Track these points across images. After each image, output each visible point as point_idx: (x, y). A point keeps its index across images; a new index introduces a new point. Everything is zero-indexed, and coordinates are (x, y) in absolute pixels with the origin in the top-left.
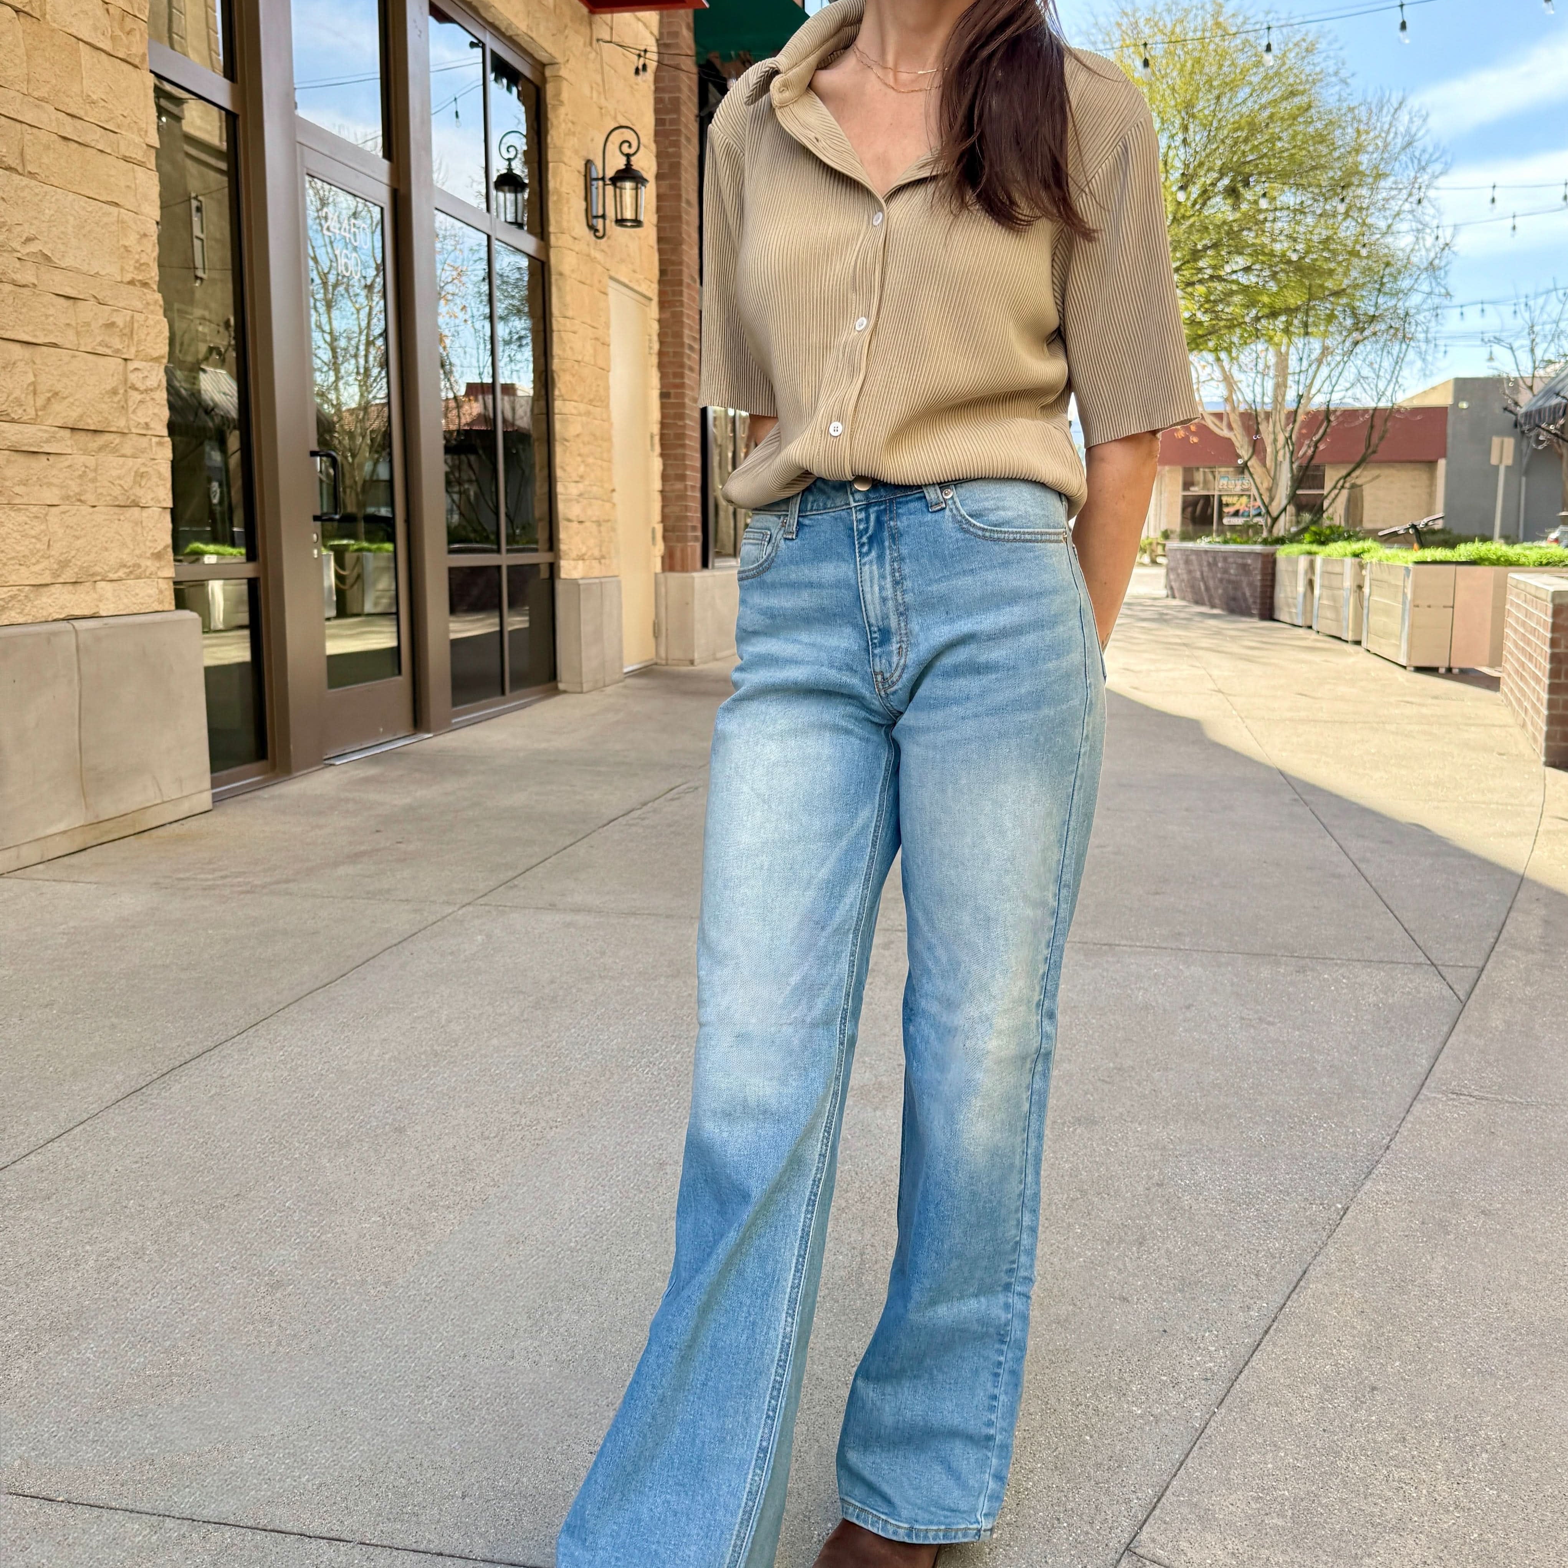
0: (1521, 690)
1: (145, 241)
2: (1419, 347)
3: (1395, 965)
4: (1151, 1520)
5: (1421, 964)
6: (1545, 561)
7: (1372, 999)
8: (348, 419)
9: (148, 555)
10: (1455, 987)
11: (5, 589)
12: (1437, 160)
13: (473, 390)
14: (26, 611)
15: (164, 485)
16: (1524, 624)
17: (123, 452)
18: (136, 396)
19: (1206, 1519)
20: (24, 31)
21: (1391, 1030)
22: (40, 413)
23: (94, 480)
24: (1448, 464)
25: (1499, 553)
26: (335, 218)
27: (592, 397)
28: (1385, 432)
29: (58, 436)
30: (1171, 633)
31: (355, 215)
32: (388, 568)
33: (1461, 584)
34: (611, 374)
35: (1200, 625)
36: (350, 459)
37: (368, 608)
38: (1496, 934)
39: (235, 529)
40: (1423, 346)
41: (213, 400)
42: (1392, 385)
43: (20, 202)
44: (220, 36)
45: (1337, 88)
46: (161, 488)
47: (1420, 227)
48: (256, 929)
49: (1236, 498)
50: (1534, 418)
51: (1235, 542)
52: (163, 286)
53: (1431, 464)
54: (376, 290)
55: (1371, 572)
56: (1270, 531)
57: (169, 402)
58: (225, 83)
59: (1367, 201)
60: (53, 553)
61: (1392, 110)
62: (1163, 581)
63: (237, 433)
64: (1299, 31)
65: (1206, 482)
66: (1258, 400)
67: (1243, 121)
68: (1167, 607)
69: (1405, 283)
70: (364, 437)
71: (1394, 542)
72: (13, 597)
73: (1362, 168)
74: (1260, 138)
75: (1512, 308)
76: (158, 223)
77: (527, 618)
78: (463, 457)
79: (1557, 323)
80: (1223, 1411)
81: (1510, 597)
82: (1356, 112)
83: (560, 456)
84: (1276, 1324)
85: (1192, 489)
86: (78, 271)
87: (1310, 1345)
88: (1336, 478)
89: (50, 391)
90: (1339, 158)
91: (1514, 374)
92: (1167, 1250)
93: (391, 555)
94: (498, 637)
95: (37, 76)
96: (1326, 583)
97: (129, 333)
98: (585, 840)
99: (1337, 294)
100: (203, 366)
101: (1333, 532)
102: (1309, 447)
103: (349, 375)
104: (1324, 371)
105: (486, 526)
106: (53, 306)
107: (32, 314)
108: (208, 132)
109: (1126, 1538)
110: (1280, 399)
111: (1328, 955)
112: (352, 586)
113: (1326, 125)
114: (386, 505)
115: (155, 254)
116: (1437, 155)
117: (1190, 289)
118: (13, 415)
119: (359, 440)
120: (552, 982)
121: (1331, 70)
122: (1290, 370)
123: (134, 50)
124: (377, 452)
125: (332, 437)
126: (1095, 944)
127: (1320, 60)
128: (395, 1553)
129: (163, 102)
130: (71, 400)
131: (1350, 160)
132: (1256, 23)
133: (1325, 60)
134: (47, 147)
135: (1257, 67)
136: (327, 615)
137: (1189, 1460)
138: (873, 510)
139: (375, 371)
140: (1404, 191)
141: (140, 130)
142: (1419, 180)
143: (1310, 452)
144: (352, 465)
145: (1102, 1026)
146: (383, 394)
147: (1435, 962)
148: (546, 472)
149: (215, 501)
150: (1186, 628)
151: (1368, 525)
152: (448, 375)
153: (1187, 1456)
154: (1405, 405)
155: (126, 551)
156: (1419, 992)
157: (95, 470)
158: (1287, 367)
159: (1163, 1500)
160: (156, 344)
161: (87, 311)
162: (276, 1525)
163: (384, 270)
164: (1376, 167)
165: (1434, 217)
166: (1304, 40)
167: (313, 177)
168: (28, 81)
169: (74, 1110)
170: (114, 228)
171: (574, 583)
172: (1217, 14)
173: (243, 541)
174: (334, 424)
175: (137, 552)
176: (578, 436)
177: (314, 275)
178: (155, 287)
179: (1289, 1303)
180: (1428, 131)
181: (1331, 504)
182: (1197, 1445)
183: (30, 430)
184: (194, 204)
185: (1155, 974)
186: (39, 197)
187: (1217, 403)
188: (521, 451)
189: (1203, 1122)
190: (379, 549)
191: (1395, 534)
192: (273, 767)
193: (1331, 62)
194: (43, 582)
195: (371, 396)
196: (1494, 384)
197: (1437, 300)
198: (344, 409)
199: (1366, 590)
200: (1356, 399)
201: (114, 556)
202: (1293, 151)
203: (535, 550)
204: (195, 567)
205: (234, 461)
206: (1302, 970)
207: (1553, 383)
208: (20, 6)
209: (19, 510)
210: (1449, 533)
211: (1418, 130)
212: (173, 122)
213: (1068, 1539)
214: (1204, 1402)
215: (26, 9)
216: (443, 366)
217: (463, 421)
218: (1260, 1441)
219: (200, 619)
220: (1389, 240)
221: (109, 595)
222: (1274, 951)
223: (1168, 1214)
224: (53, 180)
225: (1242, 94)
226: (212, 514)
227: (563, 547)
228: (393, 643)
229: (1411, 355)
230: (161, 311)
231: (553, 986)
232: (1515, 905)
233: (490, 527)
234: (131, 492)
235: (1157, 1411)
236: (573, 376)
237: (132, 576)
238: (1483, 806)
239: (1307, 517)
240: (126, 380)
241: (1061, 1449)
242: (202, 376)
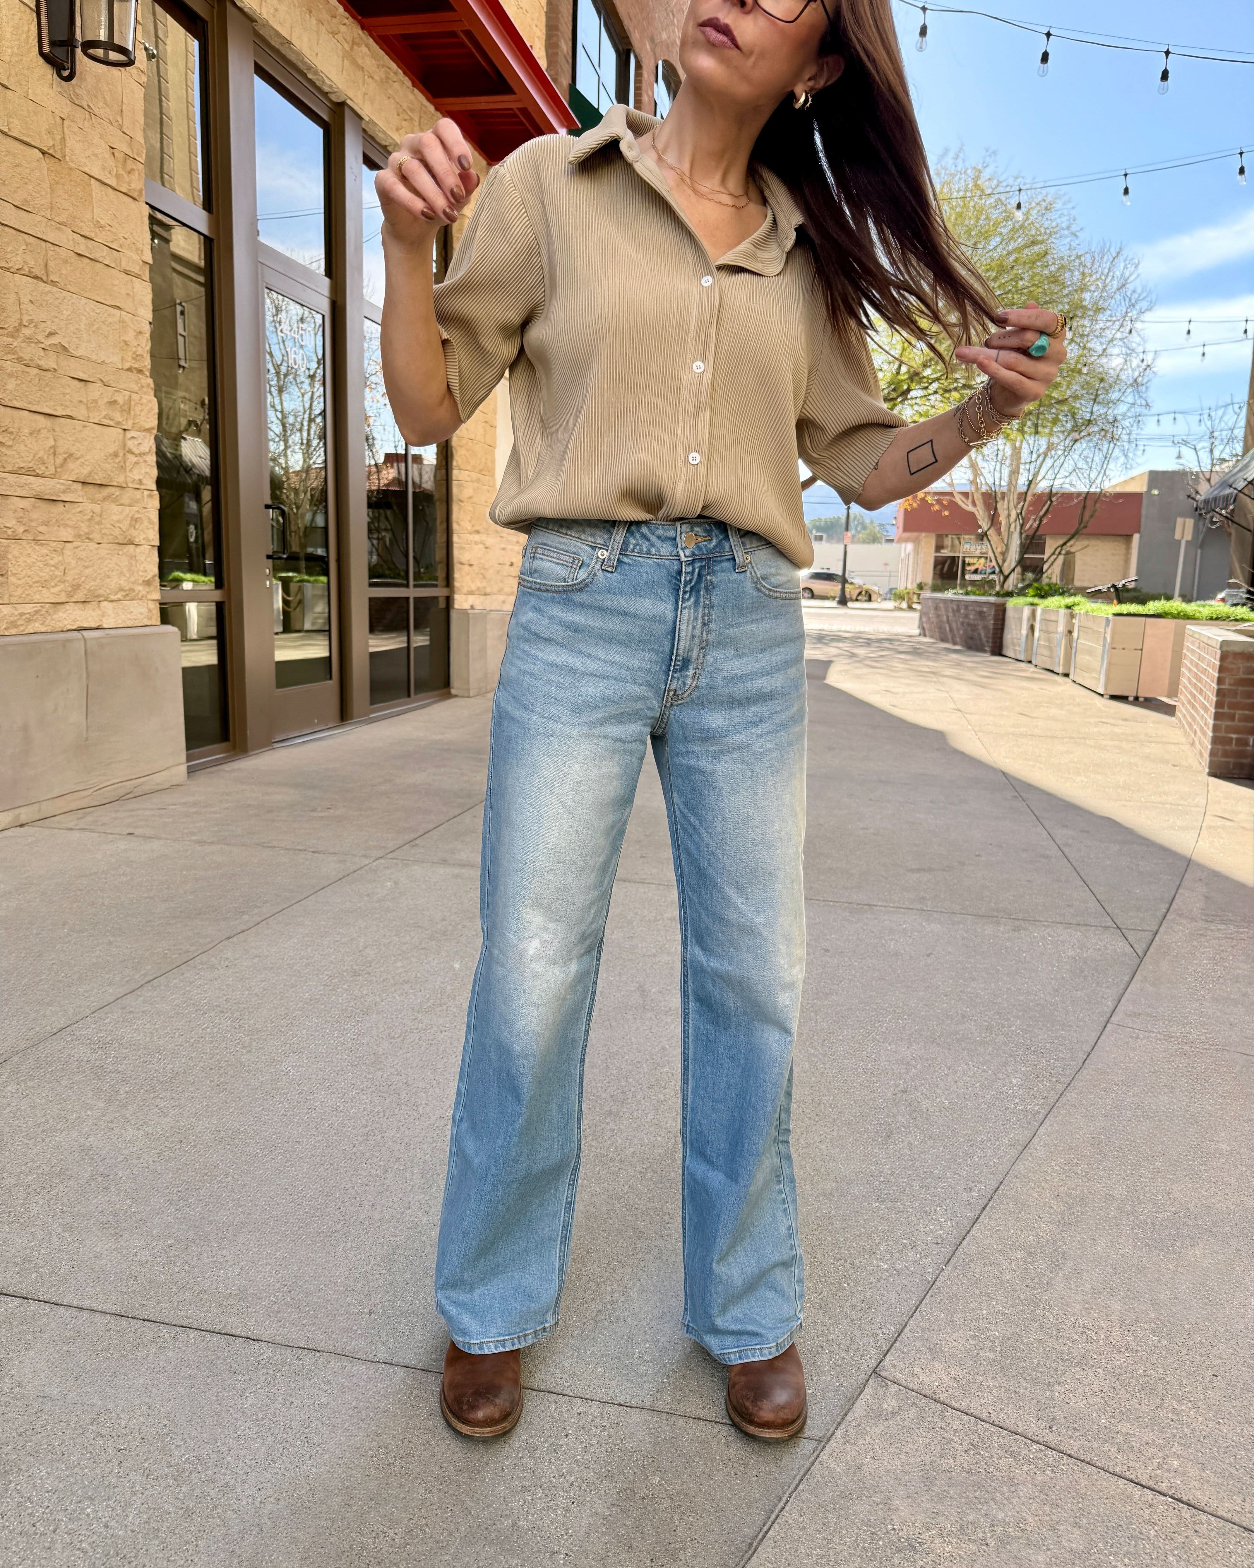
0: (1192, 717)
1: (140, 337)
2: (1123, 446)
3: (1089, 928)
4: (892, 1350)
5: (1109, 927)
6: (1215, 617)
7: (1071, 953)
8: (294, 479)
9: (140, 582)
10: (1135, 946)
11: (31, 605)
12: (1143, 299)
13: (391, 459)
14: (47, 623)
15: (153, 528)
16: (1197, 665)
17: (122, 502)
18: (132, 459)
19: (934, 1351)
20: (48, 169)
21: (1085, 978)
22: (59, 470)
23: (99, 523)
24: (1141, 537)
25: (1180, 609)
26: (288, 322)
27: (481, 467)
28: (1095, 511)
29: (72, 488)
30: (924, 664)
31: (302, 320)
32: (322, 596)
33: (1148, 631)
34: (497, 451)
35: (945, 658)
36: (295, 510)
37: (307, 626)
38: (1167, 906)
39: (207, 562)
40: (1126, 445)
41: (191, 461)
42: (1101, 475)
43: (44, 304)
44: (200, 176)
45: (1068, 239)
46: (151, 531)
47: (1129, 352)
48: (220, 872)
49: (976, 559)
50: (1210, 505)
51: (974, 594)
52: (155, 373)
53: (1128, 537)
54: (317, 379)
55: (1080, 621)
56: (1002, 586)
57: (158, 463)
58: (204, 214)
59: (1088, 329)
60: (67, 578)
61: (1111, 259)
62: (916, 623)
63: (209, 488)
64: (1040, 193)
65: (953, 546)
66: (997, 483)
67: (993, 264)
68: (919, 643)
69: (1114, 396)
70: (305, 493)
71: (1099, 598)
72: (37, 612)
73: (1085, 303)
74: (1006, 277)
75: (1198, 417)
76: (150, 323)
77: (428, 638)
78: (382, 511)
79: (1232, 430)
80: (950, 1268)
81: (1187, 644)
82: (1083, 259)
83: (457, 513)
84: (991, 1203)
85: (942, 551)
86: (89, 360)
87: (1017, 1220)
88: (1055, 546)
89: (66, 453)
90: (1067, 295)
91: (1196, 469)
92: (909, 1143)
93: (326, 585)
94: (406, 651)
95: (59, 205)
96: (1044, 628)
97: (127, 409)
98: (471, 811)
99: (1060, 402)
100: (184, 435)
101: (1051, 588)
102: (1035, 521)
103: (296, 445)
104: (1049, 462)
105: (398, 566)
106: (69, 386)
107: (53, 392)
108: (190, 252)
109: (874, 1363)
110: (1014, 483)
111: (1037, 918)
112: (295, 609)
113: (1059, 269)
114: (322, 547)
115: (148, 348)
116: (1144, 295)
117: (947, 395)
118: (38, 471)
119: (302, 496)
120: (444, 920)
121: (1064, 225)
122: (1023, 461)
123: (133, 186)
124: (315, 505)
125: (281, 492)
126: (858, 904)
127: (1056, 216)
128: (318, 1354)
129: (156, 228)
130: (82, 460)
131: (1076, 297)
132: (1007, 186)
133: (1060, 217)
134: (66, 262)
135: (1007, 221)
136: (276, 631)
137: (922, 1306)
138: (697, 565)
139: (315, 442)
140: (1117, 323)
141: (137, 249)
142: (1130, 315)
143: (1036, 525)
144: (296, 514)
145: (862, 968)
146: (320, 460)
147: (1120, 926)
148: (445, 525)
149: (192, 540)
150: (934, 660)
151: (1077, 583)
152: (371, 446)
153: (921, 1302)
154: (1110, 490)
155: (123, 578)
156: (1107, 949)
157: (101, 516)
158: (1020, 458)
159: (903, 1335)
160: (148, 418)
161: (95, 391)
162: (228, 1330)
163: (324, 363)
164: (1096, 303)
165: (1139, 344)
166: (1044, 201)
167: (271, 290)
168: (52, 208)
169: (80, 1007)
170: (117, 327)
171: (464, 612)
172: (976, 179)
173: (212, 571)
174: (283, 482)
175: (132, 579)
176: (470, 498)
177: (270, 366)
178: (148, 374)
179: (1002, 1187)
180: (1138, 275)
181: (1050, 566)
182: (929, 1294)
183: (51, 483)
184: (179, 308)
185: (904, 929)
186: (59, 301)
187: (965, 485)
188: (426, 508)
189: (938, 1044)
190: (316, 581)
191: (1099, 591)
192: (234, 748)
193: (1065, 219)
194: (60, 601)
195: (311, 462)
196: (1181, 475)
197: (1138, 410)
198: (291, 471)
199: (1075, 634)
200: (1072, 485)
201: (114, 582)
202: (1032, 289)
203: (436, 586)
204: (175, 592)
205: (207, 509)
206: (1017, 929)
207: (1227, 477)
208: (45, 149)
209: (42, 545)
210: (1139, 591)
211: (1130, 275)
212: (163, 244)
213: (828, 1363)
214: (935, 1260)
215: (51, 152)
216: (367, 440)
217: (382, 483)
218: (978, 1292)
219: (179, 633)
220: (1104, 360)
221: (110, 612)
222: (996, 914)
223: (910, 1115)
224: (69, 288)
225: (994, 242)
226: (189, 550)
227: (457, 584)
228: (327, 654)
229: (1117, 452)
230: (152, 393)
231: (444, 923)
232: (1183, 884)
233: (402, 567)
234: (128, 533)
235: (899, 1267)
236: (468, 450)
237: (128, 598)
238: (1160, 806)
239: (1030, 575)
240: (125, 445)
241: (825, 1293)
242: (183, 443)
